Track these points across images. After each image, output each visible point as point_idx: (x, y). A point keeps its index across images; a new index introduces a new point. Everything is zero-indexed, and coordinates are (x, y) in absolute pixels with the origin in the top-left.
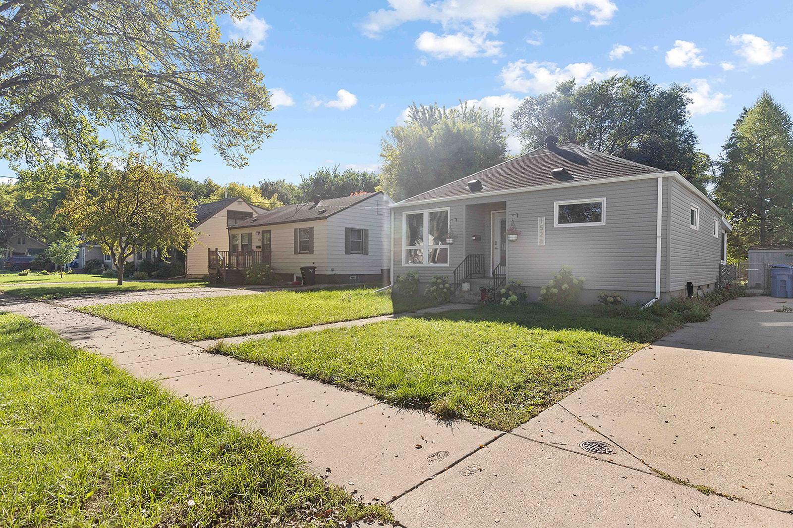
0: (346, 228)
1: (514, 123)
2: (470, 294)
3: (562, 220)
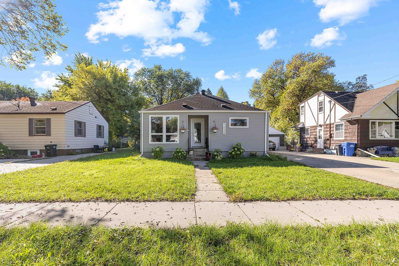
0: (75, 121)
3: (232, 124)
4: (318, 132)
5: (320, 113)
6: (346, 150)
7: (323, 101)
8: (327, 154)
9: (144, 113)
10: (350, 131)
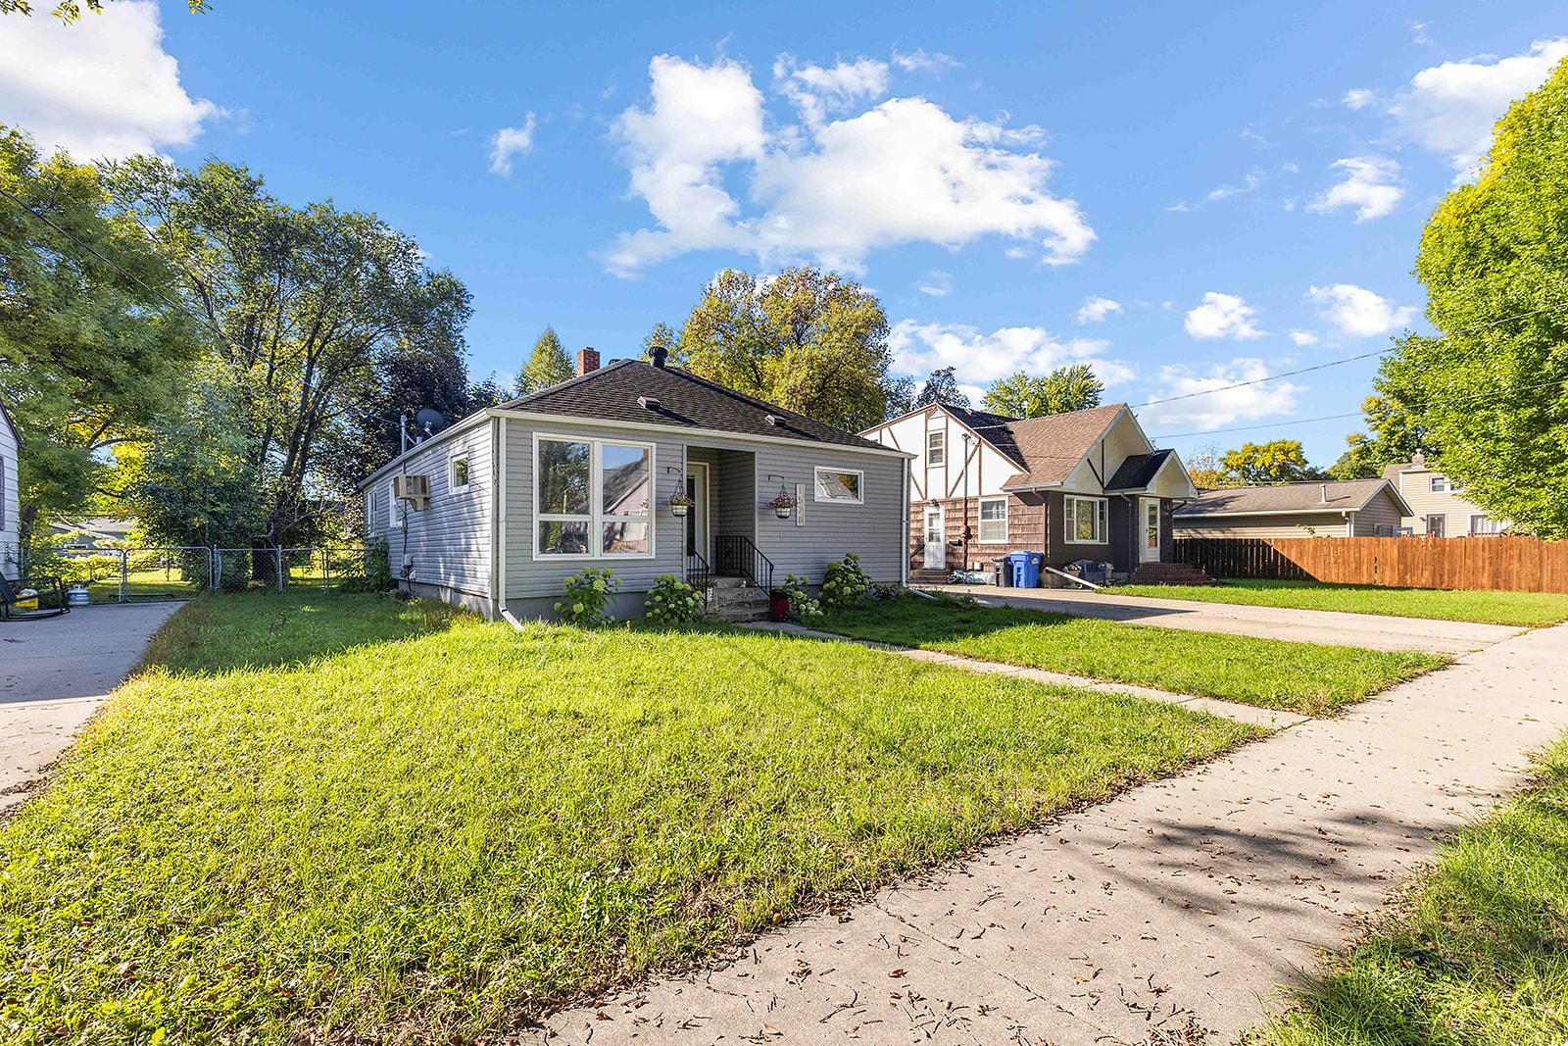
4: (927, 522)
5: (932, 465)
6: (1022, 572)
7: (944, 431)
8: (967, 583)
10: (1025, 520)
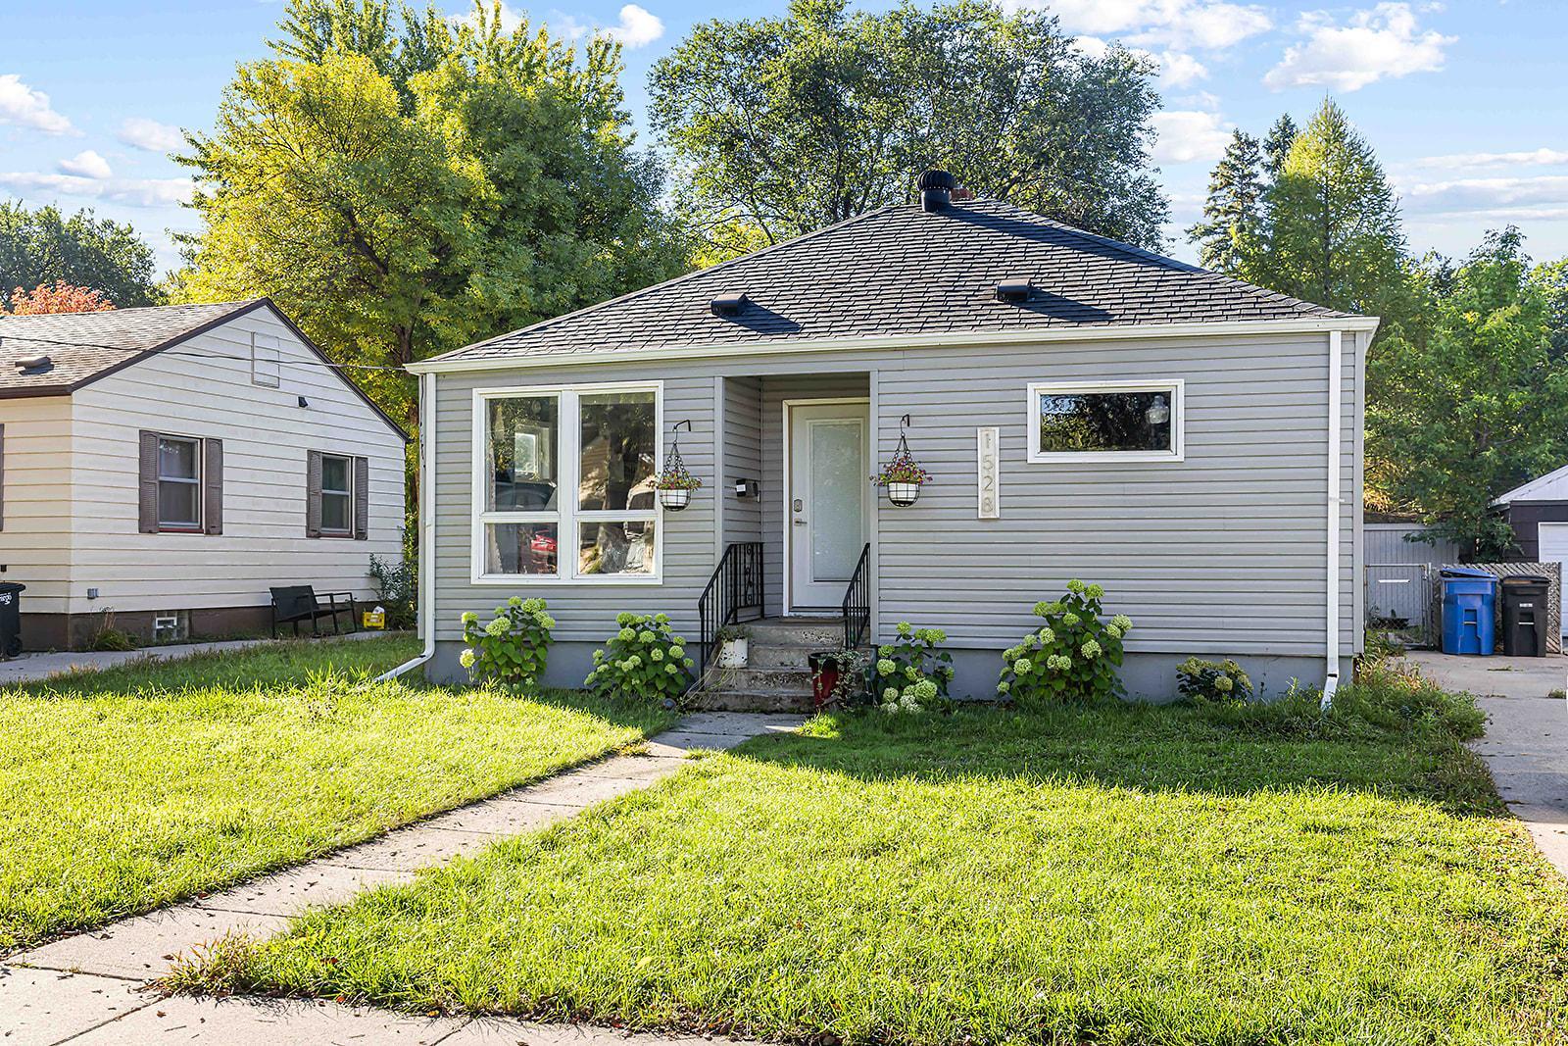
0: (144, 434)
1: (661, 98)
2: (755, 678)
3: (1053, 438)
9: (444, 374)
